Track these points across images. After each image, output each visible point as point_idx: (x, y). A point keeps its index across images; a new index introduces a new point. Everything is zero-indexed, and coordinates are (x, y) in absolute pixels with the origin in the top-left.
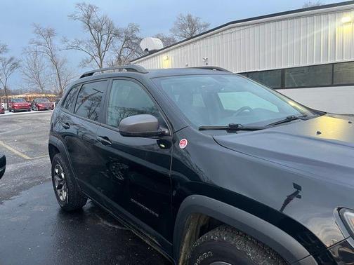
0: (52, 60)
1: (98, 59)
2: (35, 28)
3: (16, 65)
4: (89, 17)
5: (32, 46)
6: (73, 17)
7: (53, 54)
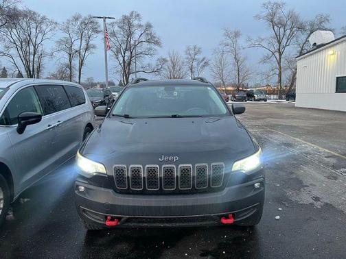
0: (235, 58)
1: (277, 55)
2: (225, 31)
3: (206, 64)
4: (273, 15)
5: (220, 47)
6: (257, 17)
7: (237, 52)
